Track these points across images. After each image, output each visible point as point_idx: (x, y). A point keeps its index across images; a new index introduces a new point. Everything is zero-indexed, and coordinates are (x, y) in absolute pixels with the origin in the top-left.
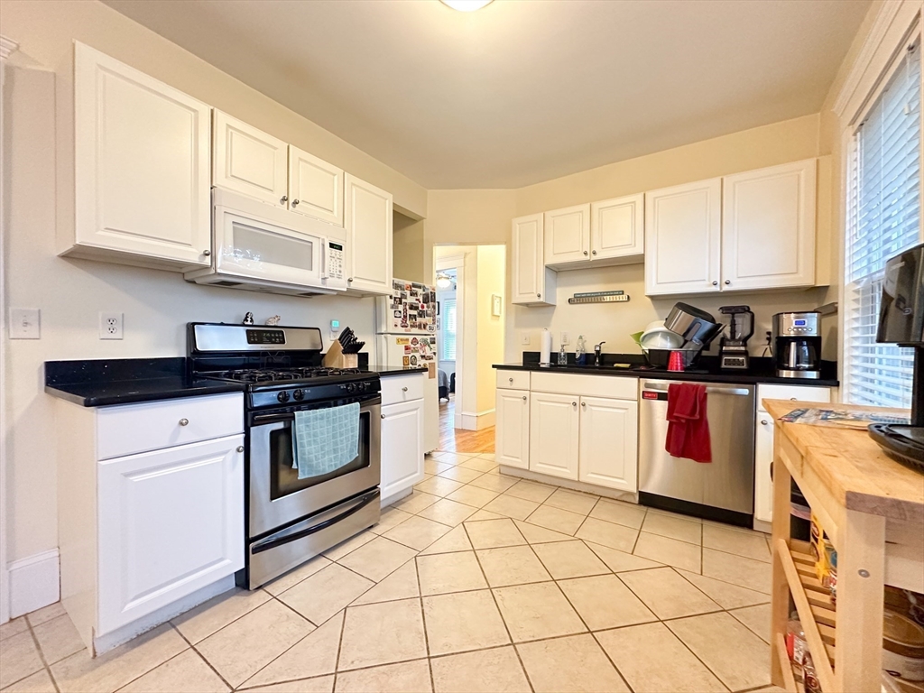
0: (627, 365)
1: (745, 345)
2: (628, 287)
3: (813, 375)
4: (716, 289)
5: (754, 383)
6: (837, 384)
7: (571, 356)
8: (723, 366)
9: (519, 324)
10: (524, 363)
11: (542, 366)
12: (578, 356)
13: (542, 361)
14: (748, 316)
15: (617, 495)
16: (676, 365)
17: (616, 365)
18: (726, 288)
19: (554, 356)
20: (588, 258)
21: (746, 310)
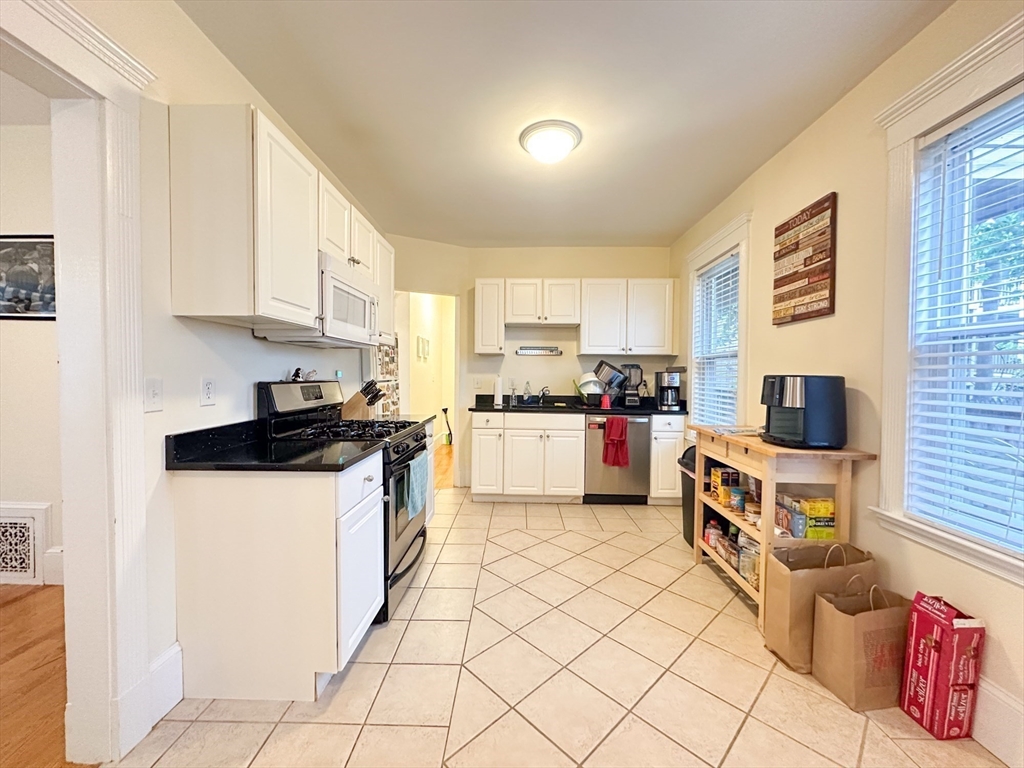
0: (564, 405)
1: (637, 390)
2: (561, 345)
3: (677, 408)
4: (624, 353)
5: (650, 415)
6: (687, 413)
7: (520, 398)
8: (627, 403)
9: (471, 371)
10: (476, 405)
11: (496, 407)
12: (526, 398)
13: (496, 402)
14: (639, 371)
15: (569, 500)
16: (606, 404)
17: (556, 404)
18: (629, 353)
19: (506, 398)
20: (540, 321)
21: (638, 367)
